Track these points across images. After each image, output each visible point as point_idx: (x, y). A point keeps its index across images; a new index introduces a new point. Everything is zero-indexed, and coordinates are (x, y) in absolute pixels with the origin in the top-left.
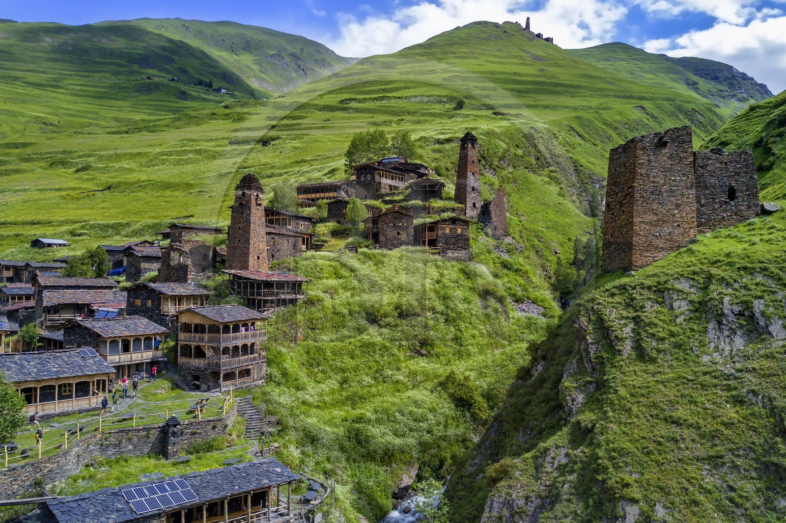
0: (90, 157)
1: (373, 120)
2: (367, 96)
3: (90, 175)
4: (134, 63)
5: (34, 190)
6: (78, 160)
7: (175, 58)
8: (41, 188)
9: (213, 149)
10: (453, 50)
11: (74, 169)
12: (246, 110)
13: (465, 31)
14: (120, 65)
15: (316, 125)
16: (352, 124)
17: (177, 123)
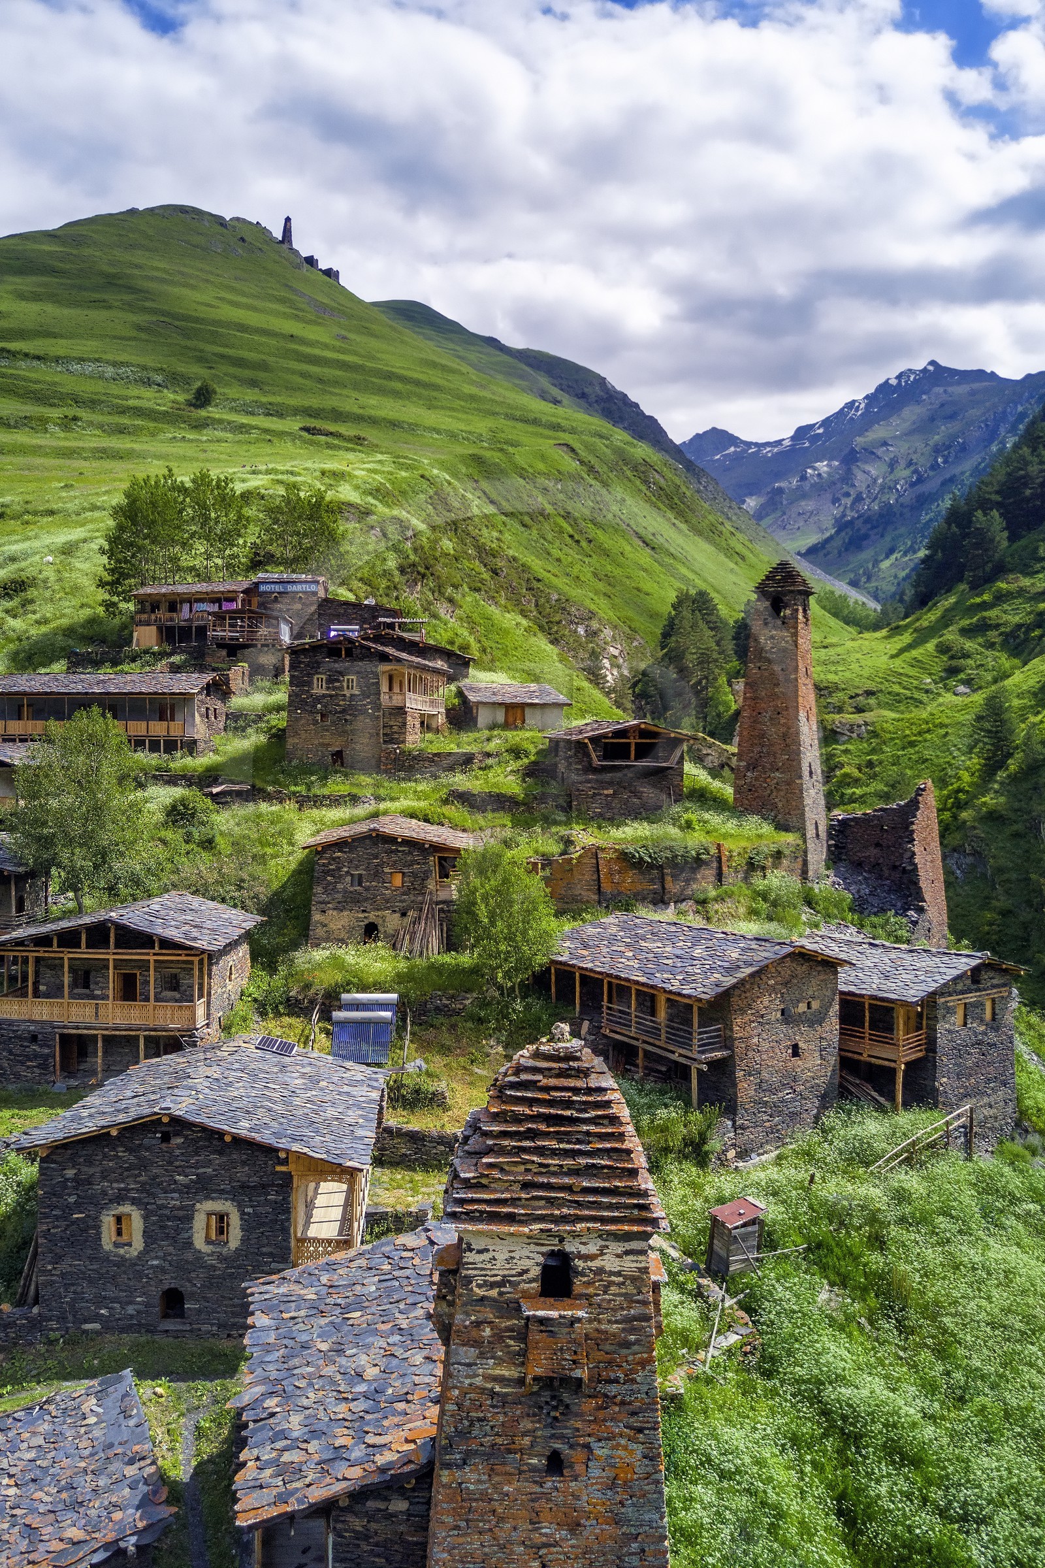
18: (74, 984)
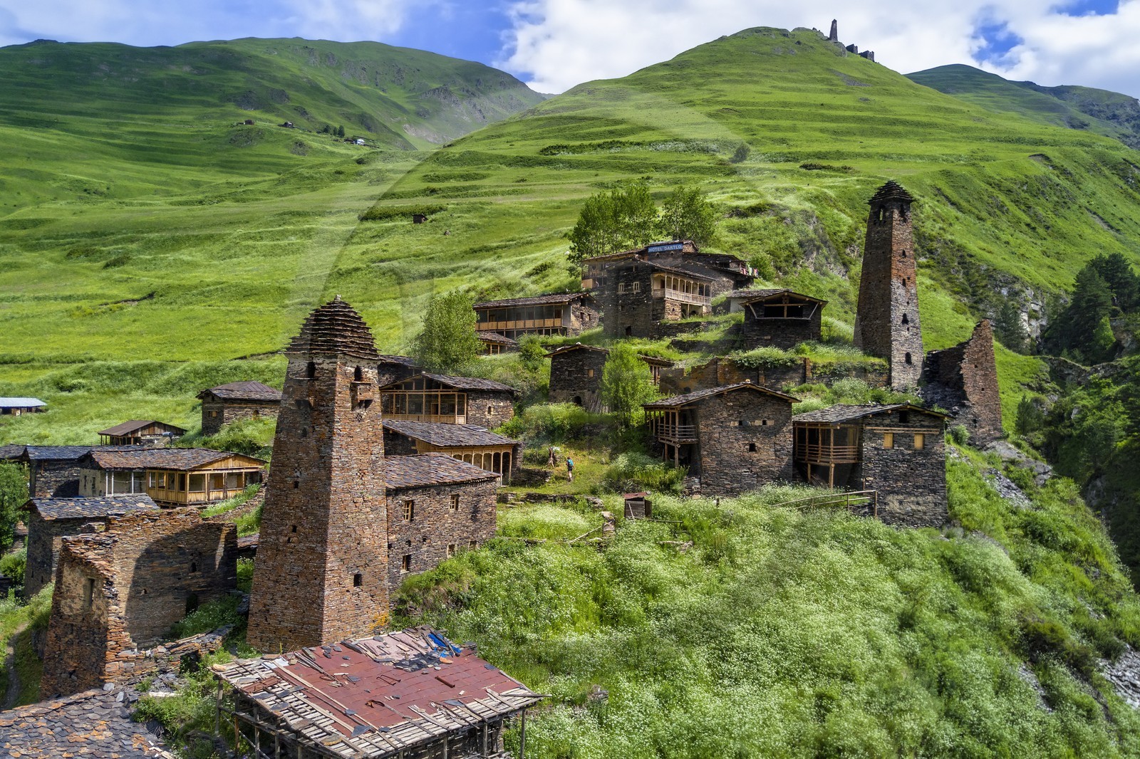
0: (132, 242)
1: (599, 179)
2: (586, 143)
3: (126, 272)
4: (229, 100)
5: (29, 299)
6: (111, 248)
7: (291, 93)
8: (41, 295)
9: (332, 228)
10: (718, 71)
11: (103, 263)
12: (390, 166)
13: (735, 42)
14: (209, 105)
15: (503, 189)
16: (564, 187)
17: (280, 188)
18: (412, 410)
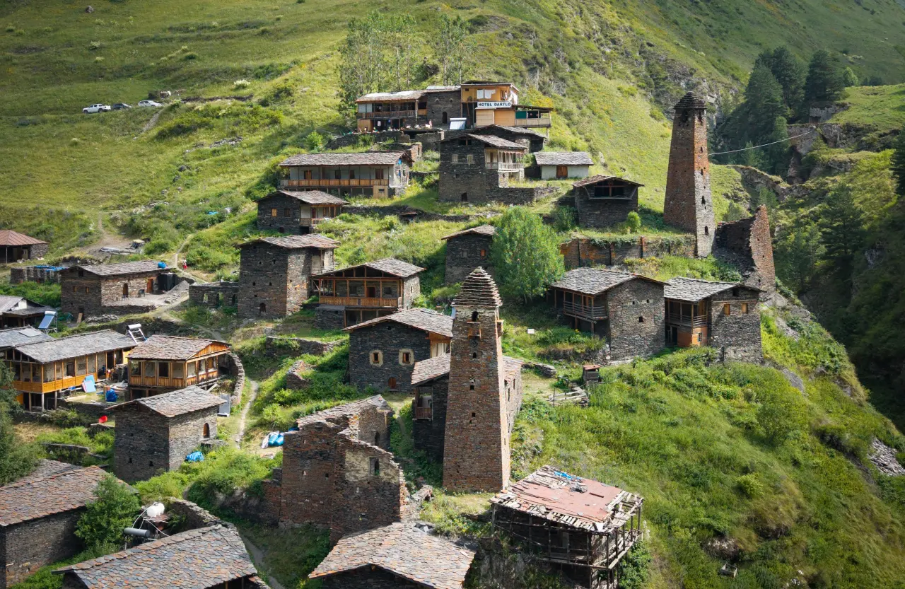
18: (351, 292)
